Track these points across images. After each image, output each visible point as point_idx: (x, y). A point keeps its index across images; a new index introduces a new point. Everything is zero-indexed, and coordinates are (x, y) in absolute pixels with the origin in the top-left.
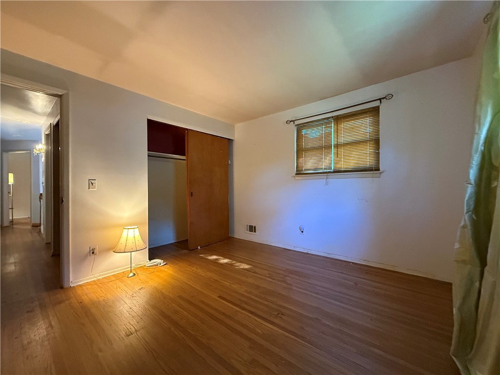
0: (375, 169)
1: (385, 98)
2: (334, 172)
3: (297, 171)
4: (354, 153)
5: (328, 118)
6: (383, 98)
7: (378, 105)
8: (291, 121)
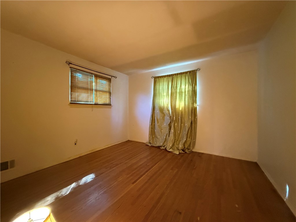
0: (109, 105)
2: (95, 104)
6: (113, 77)
7: (111, 78)
8: (70, 63)
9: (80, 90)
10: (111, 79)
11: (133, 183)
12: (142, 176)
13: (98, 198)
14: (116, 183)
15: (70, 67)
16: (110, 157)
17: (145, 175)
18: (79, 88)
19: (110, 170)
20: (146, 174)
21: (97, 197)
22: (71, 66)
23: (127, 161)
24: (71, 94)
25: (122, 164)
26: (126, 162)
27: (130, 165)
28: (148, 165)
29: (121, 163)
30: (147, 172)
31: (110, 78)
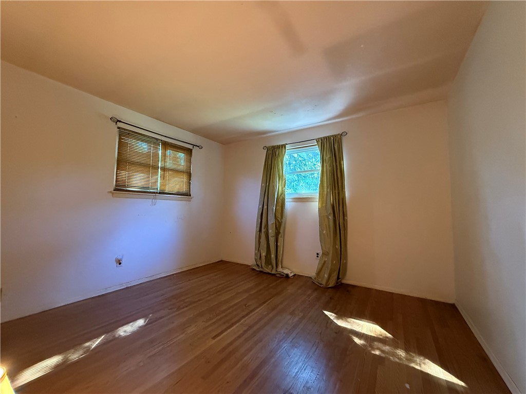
0: (187, 194)
1: (198, 146)
2: (160, 193)
3: (116, 185)
4: (177, 179)
5: (157, 139)
6: (196, 146)
7: (192, 148)
8: (118, 121)
9: (133, 168)
10: (192, 150)
11: (214, 338)
12: (233, 324)
13: (142, 364)
14: (181, 336)
15: (119, 128)
16: (181, 288)
17: (240, 322)
18: (133, 164)
19: (177, 313)
20: (242, 321)
21: (141, 361)
22: (120, 125)
23: (212, 297)
24: (117, 173)
25: (201, 302)
26: (209, 298)
27: (216, 303)
28: (248, 304)
29: (199, 300)
30: (244, 317)
31: (189, 149)
